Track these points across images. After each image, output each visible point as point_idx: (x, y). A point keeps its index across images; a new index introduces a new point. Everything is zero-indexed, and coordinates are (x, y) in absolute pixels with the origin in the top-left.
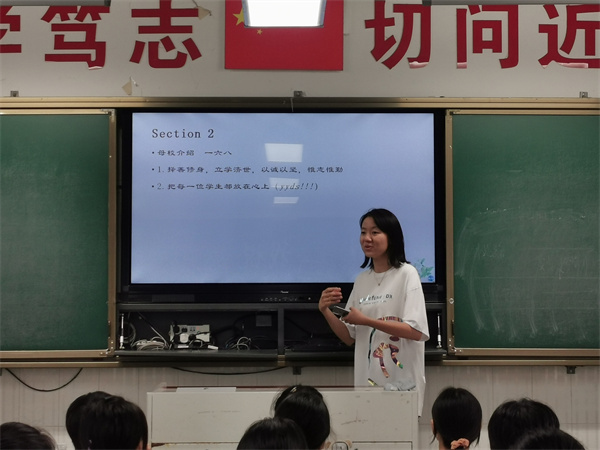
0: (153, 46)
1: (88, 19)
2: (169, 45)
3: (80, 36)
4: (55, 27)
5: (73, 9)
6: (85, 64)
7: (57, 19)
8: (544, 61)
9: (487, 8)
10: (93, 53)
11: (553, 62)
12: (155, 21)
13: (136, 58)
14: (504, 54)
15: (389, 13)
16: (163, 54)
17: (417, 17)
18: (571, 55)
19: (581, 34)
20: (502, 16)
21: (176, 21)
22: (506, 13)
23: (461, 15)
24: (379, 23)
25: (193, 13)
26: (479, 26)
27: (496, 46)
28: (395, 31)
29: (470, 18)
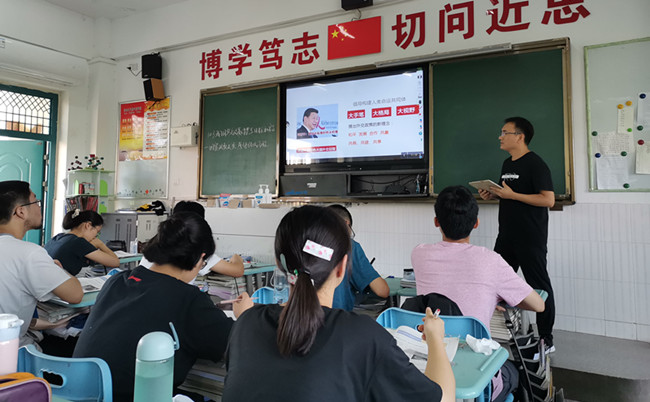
0: (300, 54)
1: (276, 47)
2: (306, 53)
3: (272, 55)
4: (264, 53)
5: (270, 43)
6: (274, 67)
7: (264, 49)
8: (489, 31)
9: (456, 7)
10: (277, 62)
11: (495, 31)
12: (301, 43)
13: (293, 62)
14: (466, 31)
15: (404, 20)
16: (304, 58)
17: (418, 20)
18: (507, 25)
19: (512, 12)
20: (465, 10)
21: (310, 42)
22: (466, 8)
23: (442, 13)
24: (399, 26)
25: (317, 37)
26: (451, 18)
27: (460, 27)
28: (406, 30)
29: (446, 14)
